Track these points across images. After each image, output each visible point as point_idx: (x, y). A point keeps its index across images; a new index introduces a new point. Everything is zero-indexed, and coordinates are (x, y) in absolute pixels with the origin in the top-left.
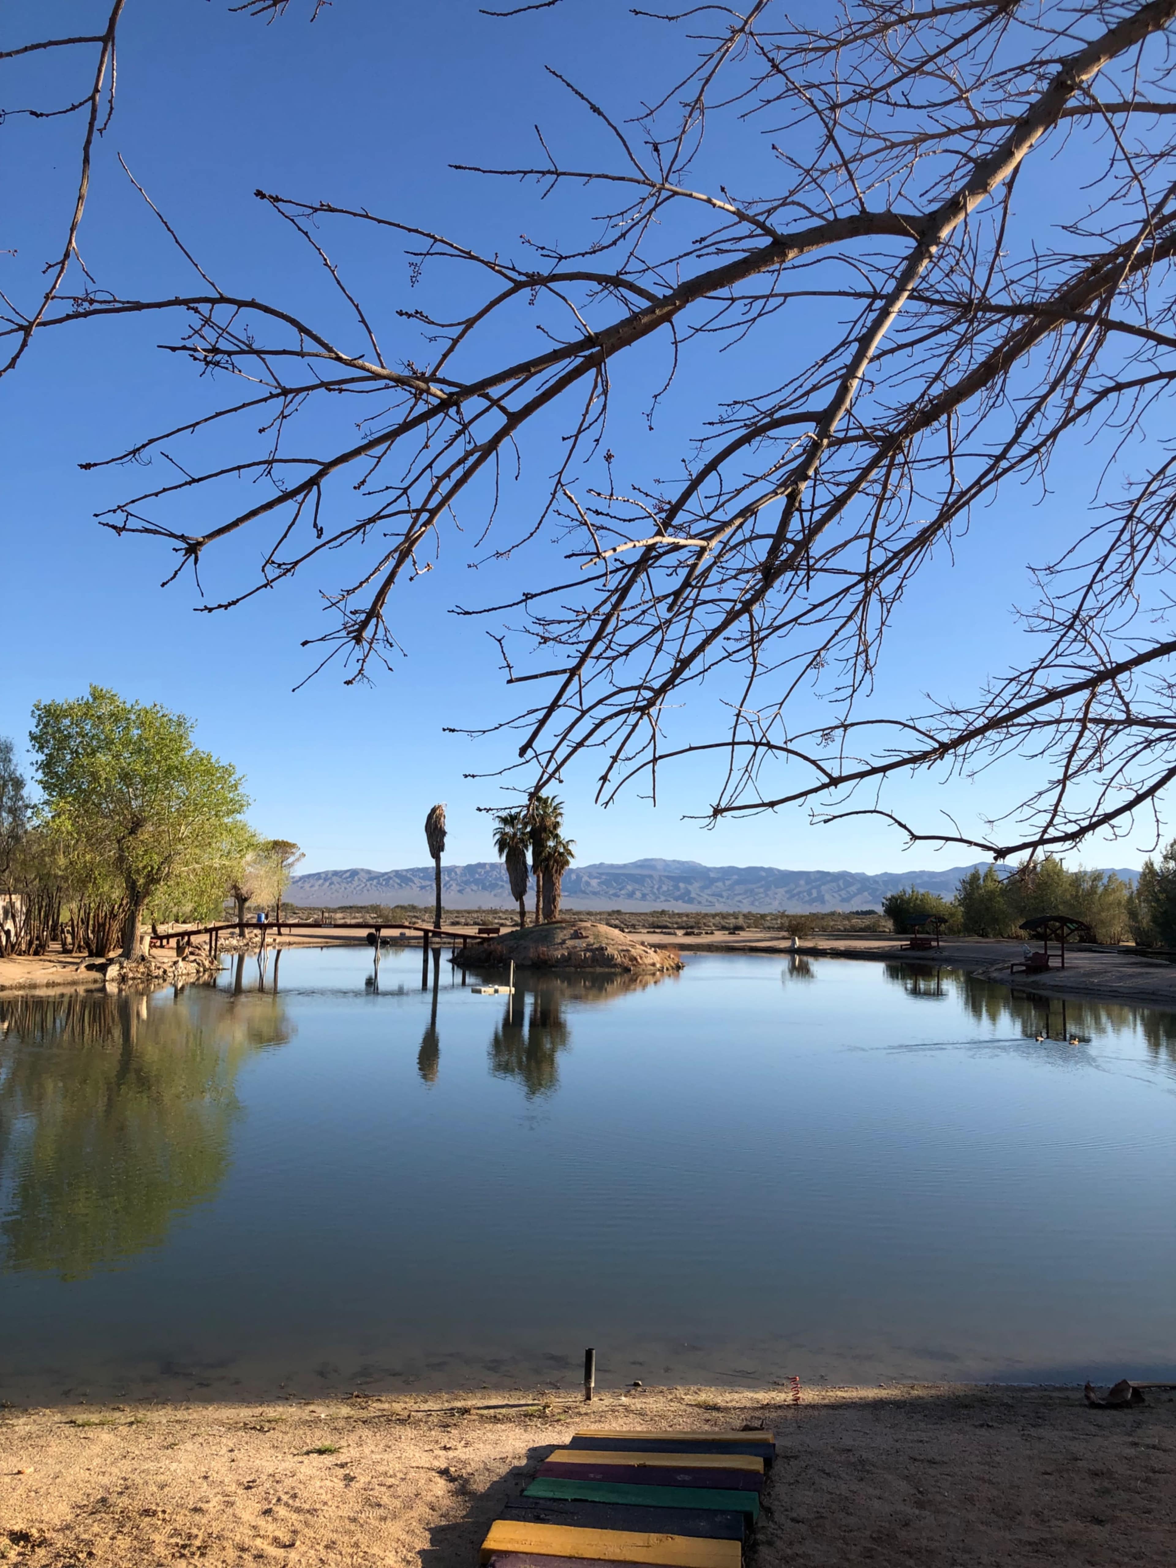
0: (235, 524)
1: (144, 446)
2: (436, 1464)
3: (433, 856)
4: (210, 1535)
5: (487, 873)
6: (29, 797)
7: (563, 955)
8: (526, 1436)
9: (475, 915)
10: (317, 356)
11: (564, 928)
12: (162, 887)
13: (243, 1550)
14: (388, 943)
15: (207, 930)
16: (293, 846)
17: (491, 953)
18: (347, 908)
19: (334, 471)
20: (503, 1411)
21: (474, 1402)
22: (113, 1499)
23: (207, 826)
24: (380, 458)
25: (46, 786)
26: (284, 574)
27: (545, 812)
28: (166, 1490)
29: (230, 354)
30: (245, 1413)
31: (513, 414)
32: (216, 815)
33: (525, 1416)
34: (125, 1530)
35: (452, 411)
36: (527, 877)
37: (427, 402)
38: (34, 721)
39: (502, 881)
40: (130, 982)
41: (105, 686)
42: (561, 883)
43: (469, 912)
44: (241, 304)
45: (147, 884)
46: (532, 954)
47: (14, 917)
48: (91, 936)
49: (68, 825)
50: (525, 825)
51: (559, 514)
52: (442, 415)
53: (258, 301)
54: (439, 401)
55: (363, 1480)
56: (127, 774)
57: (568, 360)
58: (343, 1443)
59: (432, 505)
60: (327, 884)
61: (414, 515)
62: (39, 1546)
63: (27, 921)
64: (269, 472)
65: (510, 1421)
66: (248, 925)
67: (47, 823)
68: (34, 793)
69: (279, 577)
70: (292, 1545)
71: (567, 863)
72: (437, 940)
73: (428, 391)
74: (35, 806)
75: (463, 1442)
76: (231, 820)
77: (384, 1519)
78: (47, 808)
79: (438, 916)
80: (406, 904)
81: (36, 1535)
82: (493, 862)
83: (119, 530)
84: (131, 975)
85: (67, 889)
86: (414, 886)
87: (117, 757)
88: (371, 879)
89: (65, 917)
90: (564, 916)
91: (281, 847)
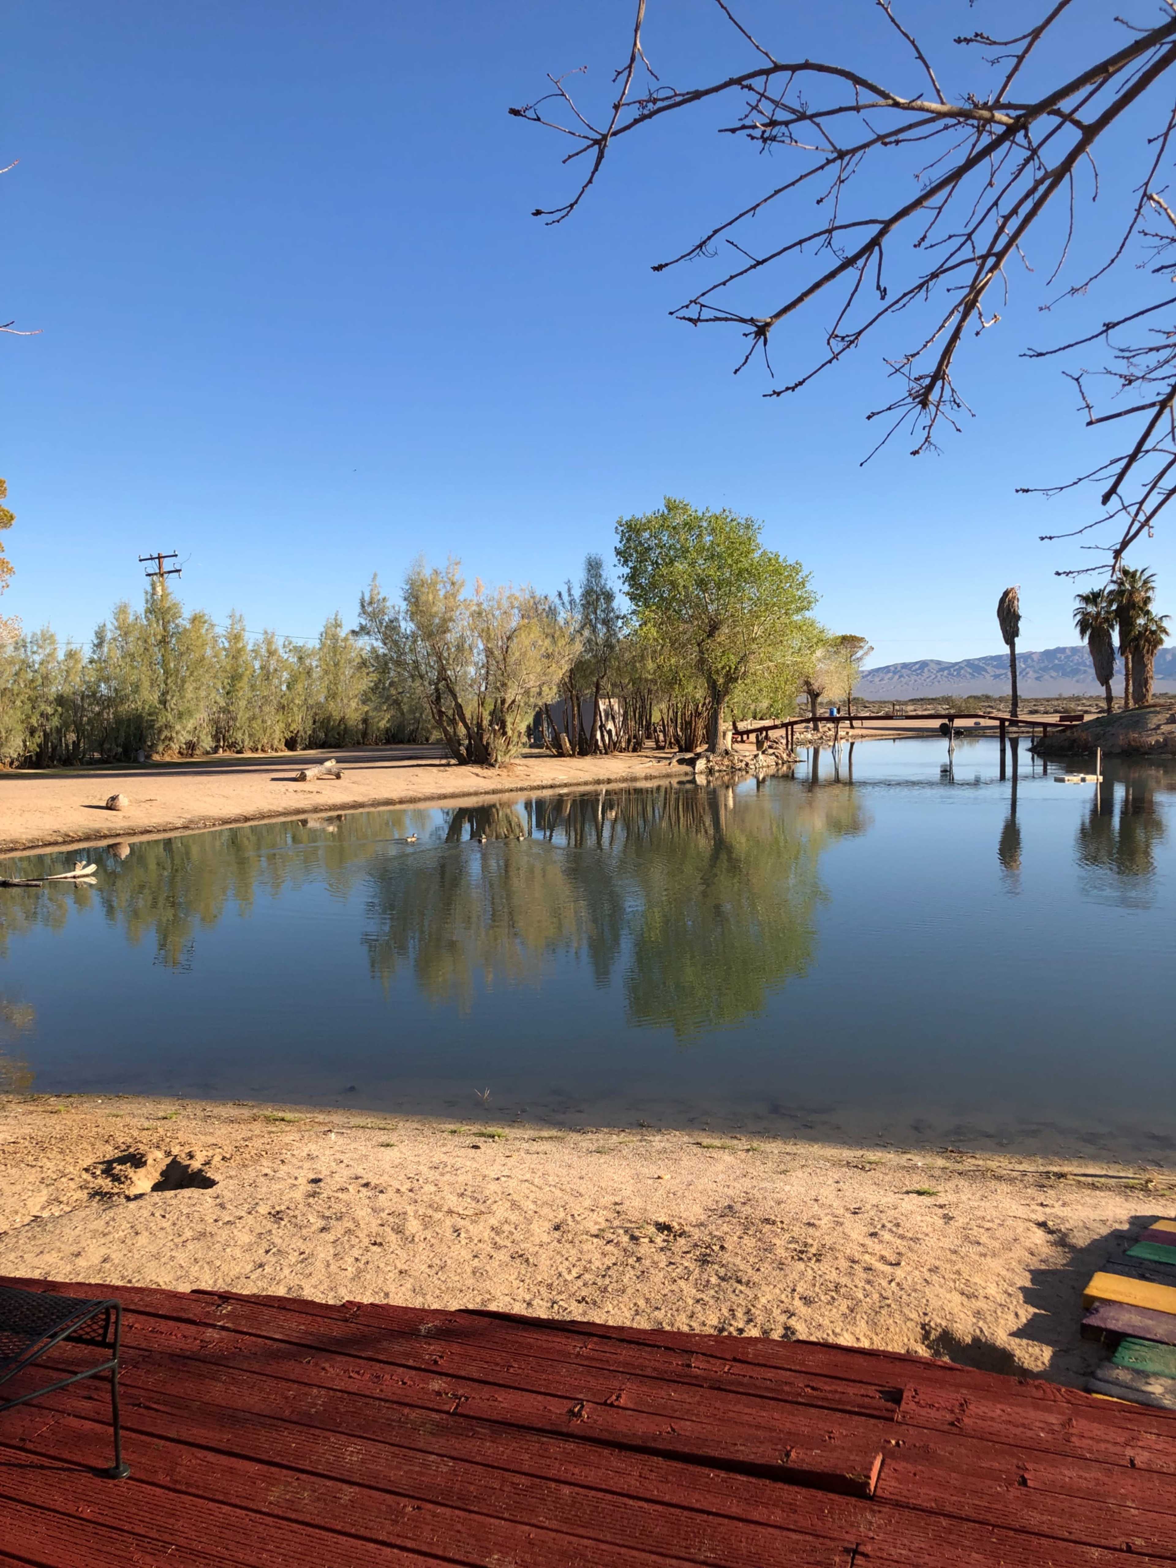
0: (800, 299)
1: (709, 238)
2: (1033, 1216)
3: (1007, 643)
4: (824, 1246)
5: (1067, 657)
6: (619, 609)
7: (1157, 741)
8: (1126, 1205)
9: (1056, 703)
10: (873, 106)
11: (1159, 713)
12: (739, 686)
13: (853, 1262)
14: (962, 733)
15: (785, 725)
16: (862, 639)
17: (1074, 741)
18: (918, 700)
19: (895, 227)
20: (1103, 1180)
21: (1070, 1169)
22: (737, 1207)
23: (778, 626)
24: (940, 208)
25: (633, 597)
26: (848, 346)
27: (1133, 587)
28: (783, 1205)
29: (786, 123)
30: (848, 1154)
31: (1090, 126)
32: (786, 614)
33: (1126, 1187)
34: (750, 1233)
35: (1020, 136)
36: (1114, 659)
37: (991, 133)
38: (619, 537)
39: (1085, 666)
40: (717, 774)
41: (677, 496)
42: (1153, 665)
43: (1048, 700)
44: (794, 68)
45: (726, 683)
46: (1121, 740)
47: (613, 718)
48: (680, 733)
49: (654, 632)
50: (1110, 603)
51: (1146, 234)
52: (1007, 144)
53: (811, 61)
54: (1004, 128)
55: (961, 1221)
56: (703, 580)
57: (1152, 50)
58: (940, 1188)
59: (998, 248)
60: (897, 677)
61: (979, 261)
62: (680, 1236)
63: (625, 719)
64: (829, 243)
65: (1110, 1190)
66: (822, 719)
67: (636, 631)
68: (623, 604)
69: (844, 350)
70: (898, 1264)
71: (1161, 641)
72: (1015, 729)
73: (992, 120)
74: (624, 616)
75: (1060, 1203)
76: (800, 617)
77: (985, 1255)
78: (634, 618)
79: (1015, 704)
80: (979, 694)
81: (677, 1227)
82: (1074, 645)
83: (695, 321)
84: (717, 768)
85: (657, 691)
86: (987, 676)
87: (692, 564)
88: (942, 670)
89: (656, 717)
90: (1157, 700)
91: (850, 642)
